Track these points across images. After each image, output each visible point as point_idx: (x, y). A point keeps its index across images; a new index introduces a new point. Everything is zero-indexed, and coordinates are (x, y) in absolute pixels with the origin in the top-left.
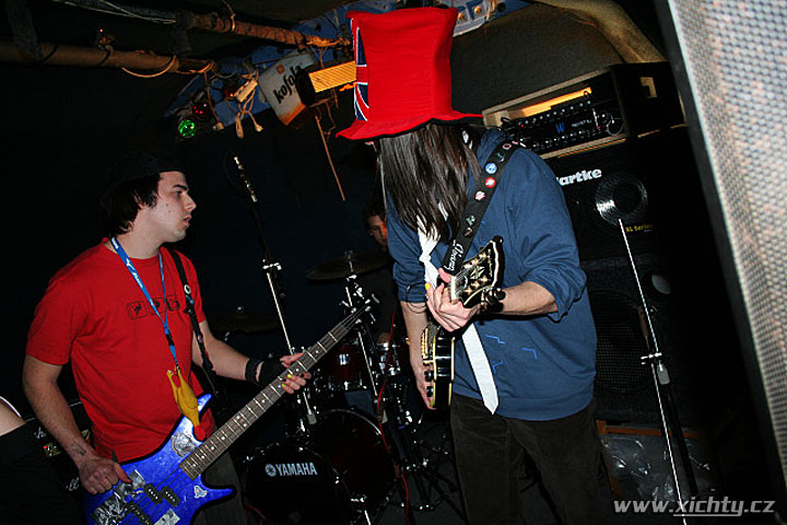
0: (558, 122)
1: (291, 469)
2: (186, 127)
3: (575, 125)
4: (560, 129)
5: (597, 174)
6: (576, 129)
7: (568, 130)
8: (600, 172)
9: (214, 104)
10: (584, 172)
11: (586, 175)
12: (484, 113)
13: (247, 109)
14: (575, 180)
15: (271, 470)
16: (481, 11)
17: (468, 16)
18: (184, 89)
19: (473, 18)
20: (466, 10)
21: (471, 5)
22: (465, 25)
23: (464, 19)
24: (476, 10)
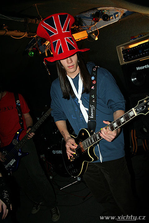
1: (60, 152)
2: (31, 53)
9: (39, 46)
10: (148, 65)
13: (48, 48)
15: (54, 152)
16: (118, 16)
17: (114, 18)
18: (30, 42)
19: (115, 18)
20: (114, 16)
21: (115, 14)
22: (113, 21)
23: (112, 18)
24: (116, 16)
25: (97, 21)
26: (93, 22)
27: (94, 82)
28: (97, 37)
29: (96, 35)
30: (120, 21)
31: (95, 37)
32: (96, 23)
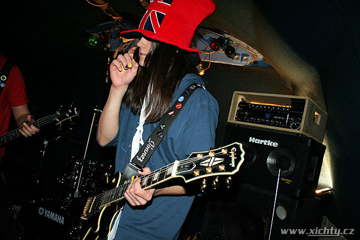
0: (268, 112)
1: (52, 215)
2: (93, 41)
3: (276, 117)
4: (268, 116)
5: (275, 144)
6: (275, 120)
7: (271, 118)
8: (277, 144)
9: (111, 38)
10: (269, 141)
11: (270, 143)
12: (235, 92)
13: (124, 48)
14: (263, 143)
15: (41, 211)
16: (246, 60)
17: (240, 59)
18: (102, 24)
19: (242, 61)
20: (241, 56)
21: (243, 55)
22: (237, 62)
23: (238, 59)
24: (244, 58)
25: (215, 49)
26: (209, 48)
27: (179, 106)
28: (203, 71)
29: (203, 67)
30: (246, 68)
31: (201, 69)
32: (212, 51)
